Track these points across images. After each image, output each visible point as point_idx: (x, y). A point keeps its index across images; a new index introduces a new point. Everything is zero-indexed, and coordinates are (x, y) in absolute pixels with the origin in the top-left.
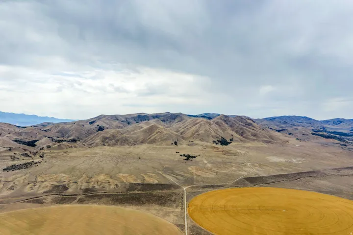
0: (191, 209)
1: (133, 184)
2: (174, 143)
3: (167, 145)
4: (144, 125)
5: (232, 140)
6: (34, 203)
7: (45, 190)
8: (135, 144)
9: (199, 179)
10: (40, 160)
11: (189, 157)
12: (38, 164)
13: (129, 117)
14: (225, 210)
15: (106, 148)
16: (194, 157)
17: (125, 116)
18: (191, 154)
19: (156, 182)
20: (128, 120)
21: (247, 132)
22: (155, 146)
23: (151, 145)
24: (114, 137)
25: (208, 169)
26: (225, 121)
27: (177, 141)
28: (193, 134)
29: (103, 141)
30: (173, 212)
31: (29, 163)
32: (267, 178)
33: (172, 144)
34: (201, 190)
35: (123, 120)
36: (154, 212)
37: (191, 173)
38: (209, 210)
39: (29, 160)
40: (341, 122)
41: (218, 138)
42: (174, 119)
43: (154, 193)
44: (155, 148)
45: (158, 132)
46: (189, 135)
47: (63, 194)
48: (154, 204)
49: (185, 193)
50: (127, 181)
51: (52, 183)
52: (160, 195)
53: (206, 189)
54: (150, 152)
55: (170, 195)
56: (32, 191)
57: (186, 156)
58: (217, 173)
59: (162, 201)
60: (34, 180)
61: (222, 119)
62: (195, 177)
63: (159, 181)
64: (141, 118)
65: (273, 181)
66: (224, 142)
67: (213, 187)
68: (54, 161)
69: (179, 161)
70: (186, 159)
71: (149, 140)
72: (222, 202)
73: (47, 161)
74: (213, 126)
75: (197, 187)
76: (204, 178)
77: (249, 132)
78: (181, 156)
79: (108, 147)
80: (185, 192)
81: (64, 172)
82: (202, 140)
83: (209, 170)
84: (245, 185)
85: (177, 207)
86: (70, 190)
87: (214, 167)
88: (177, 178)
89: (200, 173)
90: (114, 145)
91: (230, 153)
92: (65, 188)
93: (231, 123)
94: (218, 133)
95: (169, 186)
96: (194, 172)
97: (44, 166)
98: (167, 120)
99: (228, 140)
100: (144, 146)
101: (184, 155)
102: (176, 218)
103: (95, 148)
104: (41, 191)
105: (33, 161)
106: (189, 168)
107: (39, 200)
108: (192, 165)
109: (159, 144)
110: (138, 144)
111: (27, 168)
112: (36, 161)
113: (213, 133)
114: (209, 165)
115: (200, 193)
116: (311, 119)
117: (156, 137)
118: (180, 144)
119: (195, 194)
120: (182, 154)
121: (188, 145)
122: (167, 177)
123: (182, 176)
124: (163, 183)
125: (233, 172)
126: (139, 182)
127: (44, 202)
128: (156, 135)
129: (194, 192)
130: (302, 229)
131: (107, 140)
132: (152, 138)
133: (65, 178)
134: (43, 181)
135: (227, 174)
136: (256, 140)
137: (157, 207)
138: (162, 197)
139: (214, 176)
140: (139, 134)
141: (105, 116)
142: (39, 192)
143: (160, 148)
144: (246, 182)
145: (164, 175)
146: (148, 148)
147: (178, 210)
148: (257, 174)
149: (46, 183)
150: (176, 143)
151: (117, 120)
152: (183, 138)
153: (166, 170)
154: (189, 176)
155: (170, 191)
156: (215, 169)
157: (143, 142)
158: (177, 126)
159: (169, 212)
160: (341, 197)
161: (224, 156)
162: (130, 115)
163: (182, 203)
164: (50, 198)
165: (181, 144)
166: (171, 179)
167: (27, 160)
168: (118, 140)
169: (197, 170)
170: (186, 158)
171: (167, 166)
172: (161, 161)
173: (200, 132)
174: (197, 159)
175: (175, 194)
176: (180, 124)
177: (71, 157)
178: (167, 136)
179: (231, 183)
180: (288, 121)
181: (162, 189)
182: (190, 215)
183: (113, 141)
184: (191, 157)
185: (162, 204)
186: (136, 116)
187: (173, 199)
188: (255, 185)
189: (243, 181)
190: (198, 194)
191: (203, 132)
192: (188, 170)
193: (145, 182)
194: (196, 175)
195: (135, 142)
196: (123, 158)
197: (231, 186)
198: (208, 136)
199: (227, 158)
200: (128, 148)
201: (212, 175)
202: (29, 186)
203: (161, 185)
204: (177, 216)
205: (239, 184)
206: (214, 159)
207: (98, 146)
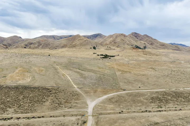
2: (92, 47)
3: (86, 49)
5: (145, 47)
8: (56, 49)
11: (106, 56)
15: (26, 49)
16: (113, 56)
18: (108, 55)
21: (156, 43)
22: (74, 49)
26: (136, 36)
27: (95, 46)
28: (111, 43)
29: (26, 45)
33: (91, 48)
41: (132, 45)
42: (96, 37)
45: (79, 40)
54: (67, 53)
57: (104, 56)
61: (132, 35)
69: (94, 59)
70: (103, 58)
71: (70, 45)
78: (98, 55)
79: (28, 49)
82: (118, 47)
89: (126, 69)
93: (140, 38)
96: (116, 67)
99: (142, 48)
100: (64, 49)
101: (102, 55)
109: (78, 48)
110: (59, 48)
118: (98, 49)
121: (106, 49)
128: (77, 42)
136: (166, 48)
143: (78, 51)
150: (94, 48)
151: (54, 38)
154: (107, 72)
157: (64, 46)
168: (41, 45)
170: (103, 56)
171: (77, 61)
173: (117, 41)
174: (116, 57)
178: (87, 42)
183: (36, 45)
191: (119, 41)
198: (124, 44)
199: (150, 58)
200: (47, 50)
206: (135, 58)
207: (18, 48)
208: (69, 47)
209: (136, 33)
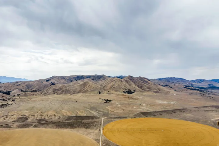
0: (105, 130)
1: (70, 116)
2: (98, 92)
3: (94, 94)
4: (81, 82)
5: (135, 91)
6: (5, 127)
7: (13, 120)
8: (74, 94)
9: (112, 113)
10: (13, 102)
11: (107, 101)
12: (11, 105)
13: (71, 77)
14: (126, 131)
15: (56, 95)
16: (111, 101)
17: (69, 76)
18: (109, 99)
19: (85, 115)
20: (71, 79)
21: (144, 86)
22: (87, 94)
23: (85, 94)
24: (61, 89)
25: (118, 108)
26: (131, 80)
27: (100, 91)
28: (111, 87)
29: (54, 92)
30: (93, 132)
31: (5, 105)
32: (154, 112)
33: (98, 93)
34: (112, 120)
35: (68, 79)
36: (82, 132)
37: (108, 110)
38: (116, 131)
39: (5, 102)
40: (202, 81)
41: (126, 89)
42: (100, 78)
43: (83, 121)
44: (87, 95)
45: (89, 86)
46: (108, 88)
47: (24, 122)
48: (82, 128)
49: (102, 122)
50: (66, 115)
51: (18, 116)
52: (86, 123)
53: (116, 119)
54: (83, 98)
55: (93, 123)
56: (5, 121)
58: (124, 110)
59: (87, 126)
60: (7, 114)
61: (128, 78)
62: (110, 112)
63: (87, 115)
64: (79, 78)
65: (157, 114)
66: (130, 92)
67: (120, 118)
68: (21, 103)
69: (101, 103)
70: (105, 102)
71: (83, 91)
72: (125, 126)
73: (17, 103)
74: (123, 82)
75: (111, 118)
76: (115, 113)
77: (146, 86)
78: (103, 100)
79: (57, 95)
80: (103, 120)
81: (27, 110)
82: (116, 91)
83: (120, 108)
84: (140, 117)
85: (96, 129)
86: (29, 120)
87: (123, 107)
88: (98, 113)
89: (113, 110)
90: (60, 94)
91: (133, 99)
92: (26, 119)
93: (134, 81)
94: (126, 87)
95: (93, 118)
96: (110, 109)
97: (14, 106)
98: (95, 79)
99: (132, 91)
100: (80, 94)
101: (105, 100)
102: (95, 136)
103: (49, 95)
104: (10, 121)
105: (8, 104)
106: (107, 107)
107: (8, 126)
108: (109, 106)
109: (89, 93)
110: (76, 93)
111: (3, 107)
112: (9, 103)
113: (123, 87)
114: (119, 105)
115: (112, 121)
116: (184, 79)
117: (87, 89)
119: (109, 122)
120: (103, 99)
121: (108, 94)
122: (92, 112)
123: (102, 112)
124: (89, 116)
125: (134, 109)
126: (74, 115)
127: (11, 127)
128: (87, 88)
129: (108, 121)
130: (172, 141)
131: (56, 91)
132: (85, 89)
133: (26, 113)
134: (13, 115)
135: (130, 111)
136: (150, 91)
137: (84, 129)
138: (87, 123)
139: (121, 112)
140: (77, 87)
141: (56, 77)
142: (9, 121)
143: (90, 95)
144: (141, 115)
145: (91, 111)
146: (82, 95)
147: (97, 131)
148: (149, 110)
149: (15, 116)
150: (100, 93)
151: (64, 79)
152: (104, 89)
153: (92, 108)
154: (106, 111)
155: (93, 120)
156: (123, 108)
157: (79, 92)
158: (102, 83)
159: (91, 132)
160: (199, 123)
161: (129, 100)
162: (72, 76)
163: (100, 127)
164: (15, 125)
165: (103, 93)
166: (95, 113)
167: (4, 103)
168: (64, 91)
169: (111, 108)
170: (105, 101)
171: (93, 106)
172: (89, 103)
173: (115, 86)
174: (112, 102)
175: (96, 122)
176: (103, 81)
177: (32, 101)
178: (94, 88)
179: (132, 115)
180: (170, 80)
181: (88, 119)
182: (104, 134)
183: (60, 91)
184: (108, 101)
185: (87, 128)
186: (76, 76)
187: (94, 125)
188: (146, 117)
189: (140, 114)
190: (110, 122)
191: (117, 86)
192: (106, 109)
193: (78, 115)
194: (110, 111)
195: (74, 92)
196: (65, 101)
197: (132, 117)
198: (120, 88)
199: (131, 102)
200: (70, 96)
201: (121, 111)
202: (3, 118)
203: (88, 117)
204: (96, 134)
205: (136, 116)
206: (123, 102)
207: (50, 94)
208: (83, 93)
209: (131, 76)
